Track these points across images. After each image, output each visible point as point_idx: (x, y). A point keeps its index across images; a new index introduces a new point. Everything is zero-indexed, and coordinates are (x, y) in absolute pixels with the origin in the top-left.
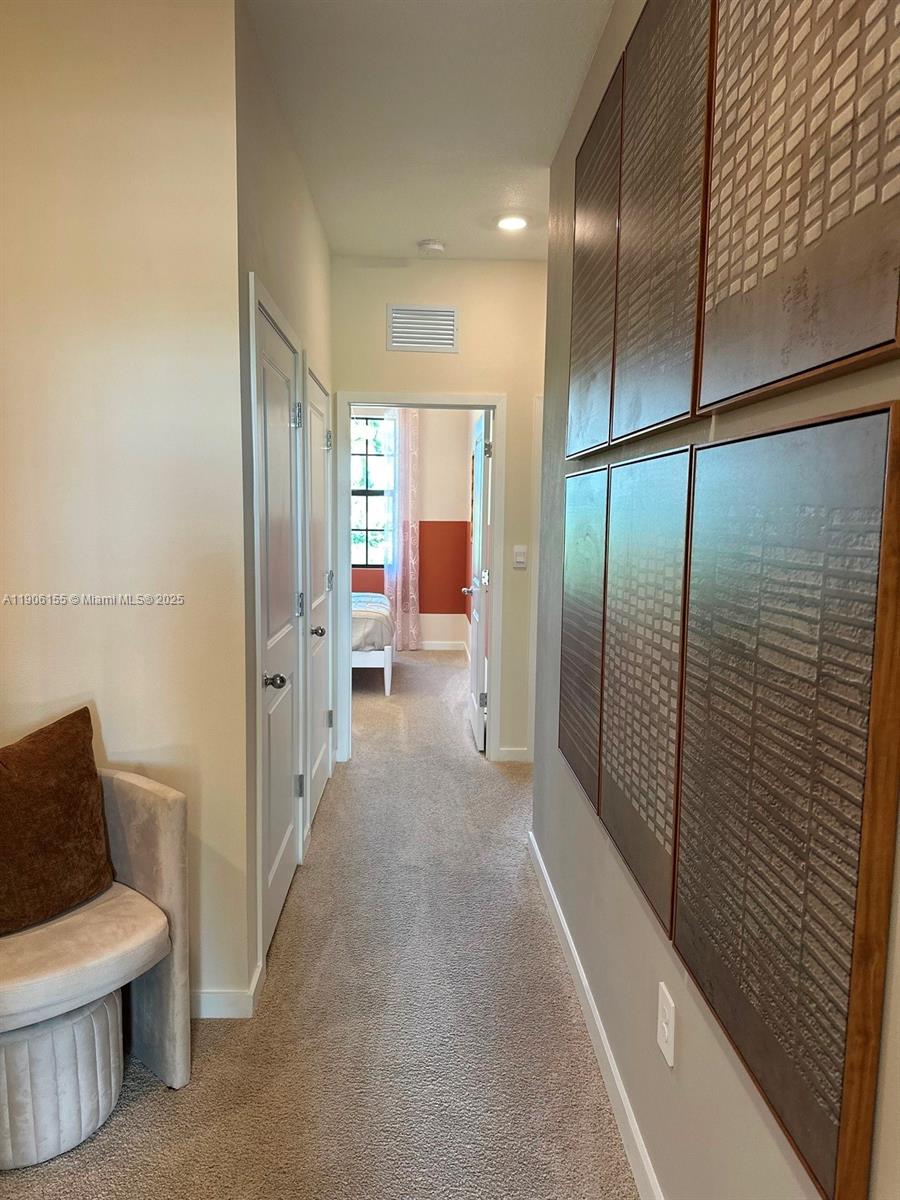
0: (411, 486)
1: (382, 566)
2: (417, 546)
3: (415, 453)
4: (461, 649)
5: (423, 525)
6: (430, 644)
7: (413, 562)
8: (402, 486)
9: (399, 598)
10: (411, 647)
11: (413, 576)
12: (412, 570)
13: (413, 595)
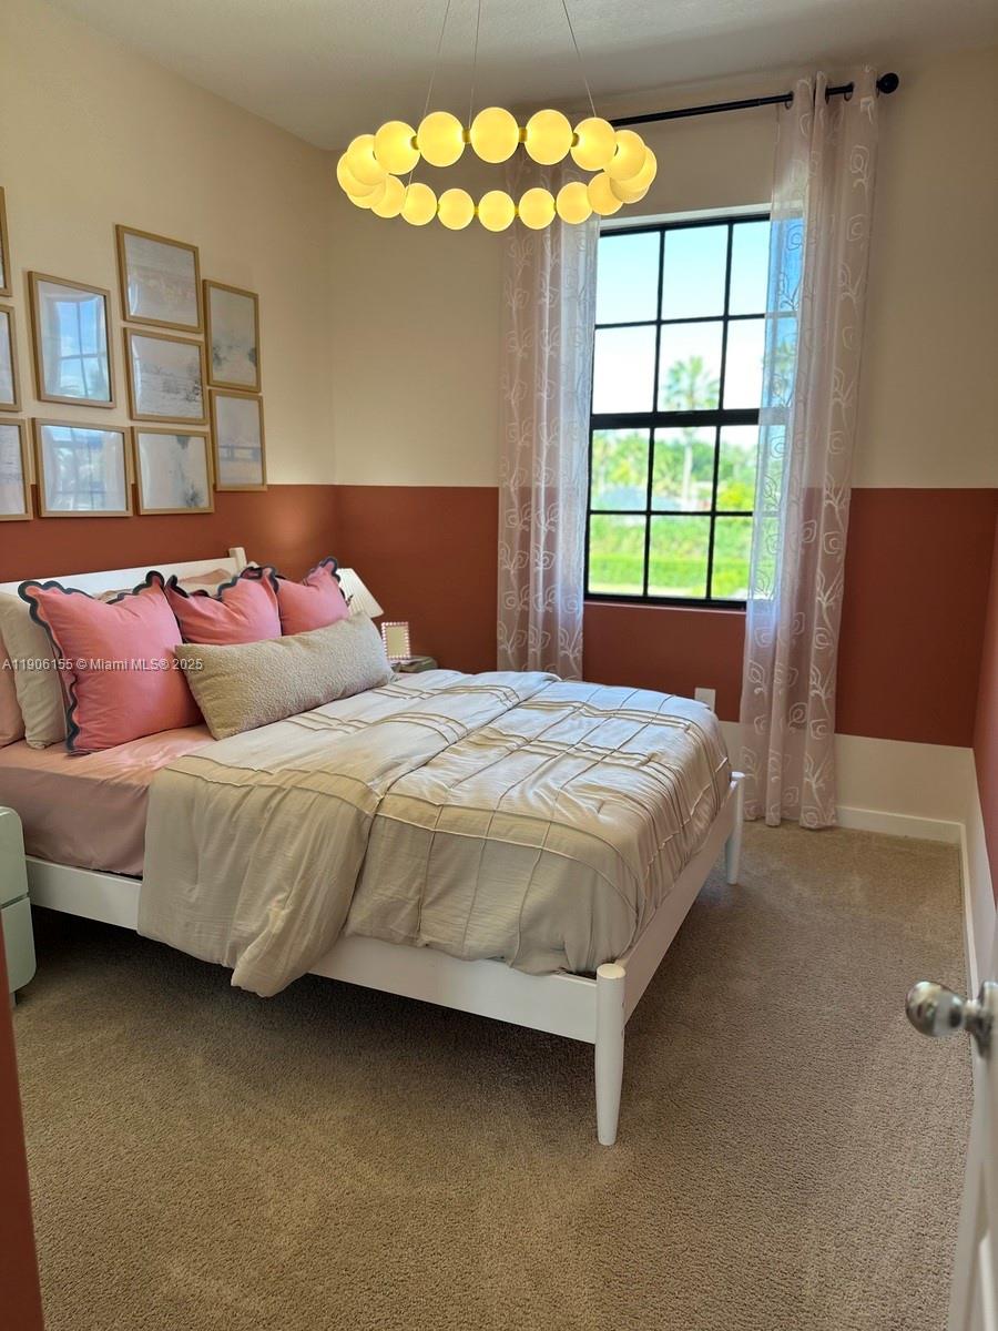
0: (832, 390)
1: (741, 605)
2: (841, 558)
3: (852, 294)
4: (952, 841)
5: (861, 500)
6: (859, 815)
7: (825, 599)
8: (811, 391)
9: (779, 692)
10: (806, 819)
11: (823, 640)
12: (821, 623)
13: (820, 689)
